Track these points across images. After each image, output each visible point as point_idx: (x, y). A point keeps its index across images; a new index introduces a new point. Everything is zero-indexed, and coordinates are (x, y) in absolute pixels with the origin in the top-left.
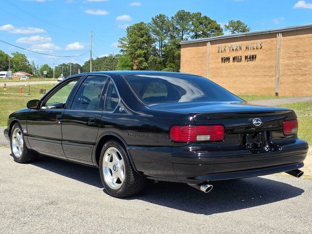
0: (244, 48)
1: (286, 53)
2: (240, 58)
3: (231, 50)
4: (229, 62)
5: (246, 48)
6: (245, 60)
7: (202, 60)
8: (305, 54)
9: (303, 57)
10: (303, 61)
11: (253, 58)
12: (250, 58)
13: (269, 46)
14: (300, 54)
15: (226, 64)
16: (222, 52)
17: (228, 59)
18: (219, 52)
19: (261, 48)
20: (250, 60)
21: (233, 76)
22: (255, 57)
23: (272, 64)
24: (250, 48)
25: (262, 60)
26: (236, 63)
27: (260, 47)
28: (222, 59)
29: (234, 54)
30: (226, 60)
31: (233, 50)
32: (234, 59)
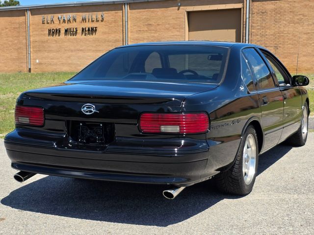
0: (79, 19)
1: (135, 26)
2: (75, 30)
3: (62, 21)
4: (59, 36)
5: (83, 19)
6: (82, 34)
7: (18, 32)
8: (158, 27)
9: (156, 31)
10: (156, 35)
11: (93, 31)
12: (89, 30)
13: (112, 18)
14: (152, 28)
15: (56, 37)
16: (48, 23)
17: (58, 32)
18: (43, 23)
19: (102, 21)
20: (89, 34)
21: (66, 50)
22: (96, 30)
23: (118, 37)
24: (87, 20)
25: (104, 33)
26: (69, 37)
27: (101, 19)
28: (49, 31)
29: (67, 26)
30: (55, 32)
31: (64, 21)
32: (66, 31)
